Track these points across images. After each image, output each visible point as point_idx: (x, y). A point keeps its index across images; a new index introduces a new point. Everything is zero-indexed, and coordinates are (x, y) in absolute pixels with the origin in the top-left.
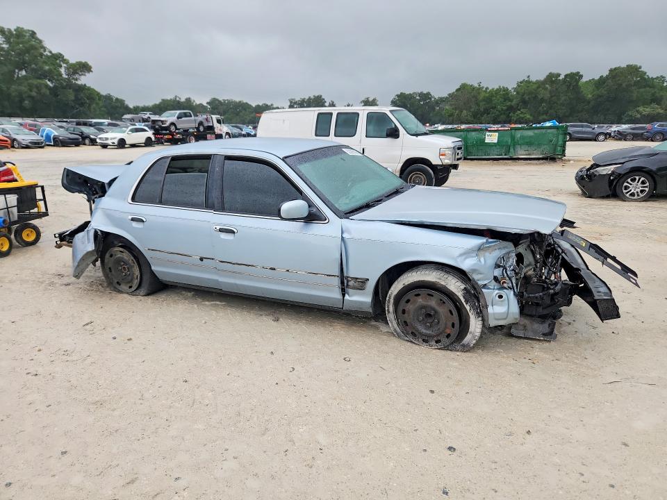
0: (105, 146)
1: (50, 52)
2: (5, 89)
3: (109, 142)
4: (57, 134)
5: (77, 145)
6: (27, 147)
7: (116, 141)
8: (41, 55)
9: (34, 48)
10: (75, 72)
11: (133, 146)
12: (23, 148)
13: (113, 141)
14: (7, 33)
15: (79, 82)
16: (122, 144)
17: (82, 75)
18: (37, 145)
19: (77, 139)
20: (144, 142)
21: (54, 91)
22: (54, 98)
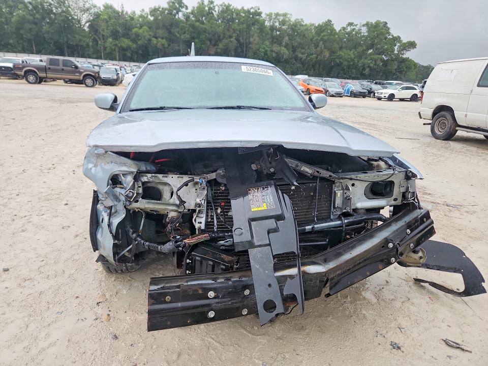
0: (379, 99)
1: (393, 36)
2: (356, 62)
3: (382, 96)
4: (354, 89)
5: (364, 97)
6: (333, 96)
7: (387, 96)
8: (386, 38)
9: (382, 34)
10: (404, 49)
11: (402, 100)
12: (331, 96)
13: (385, 95)
14: (370, 26)
15: (404, 56)
16: (391, 97)
17: (409, 50)
18: (339, 95)
19: (365, 93)
20: (410, 97)
21: (385, 63)
22: (383, 68)
